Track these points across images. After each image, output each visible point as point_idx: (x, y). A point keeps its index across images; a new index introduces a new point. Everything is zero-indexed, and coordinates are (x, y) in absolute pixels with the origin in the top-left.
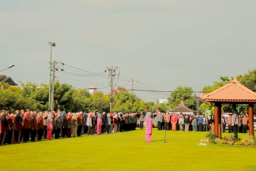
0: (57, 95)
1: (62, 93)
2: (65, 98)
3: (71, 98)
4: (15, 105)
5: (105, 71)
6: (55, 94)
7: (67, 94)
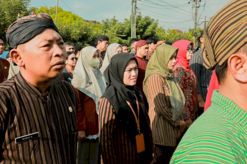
0: (139, 30)
1: (145, 27)
2: (148, 32)
3: (155, 33)
4: (90, 39)
5: (189, 3)
6: (138, 29)
7: (150, 28)
